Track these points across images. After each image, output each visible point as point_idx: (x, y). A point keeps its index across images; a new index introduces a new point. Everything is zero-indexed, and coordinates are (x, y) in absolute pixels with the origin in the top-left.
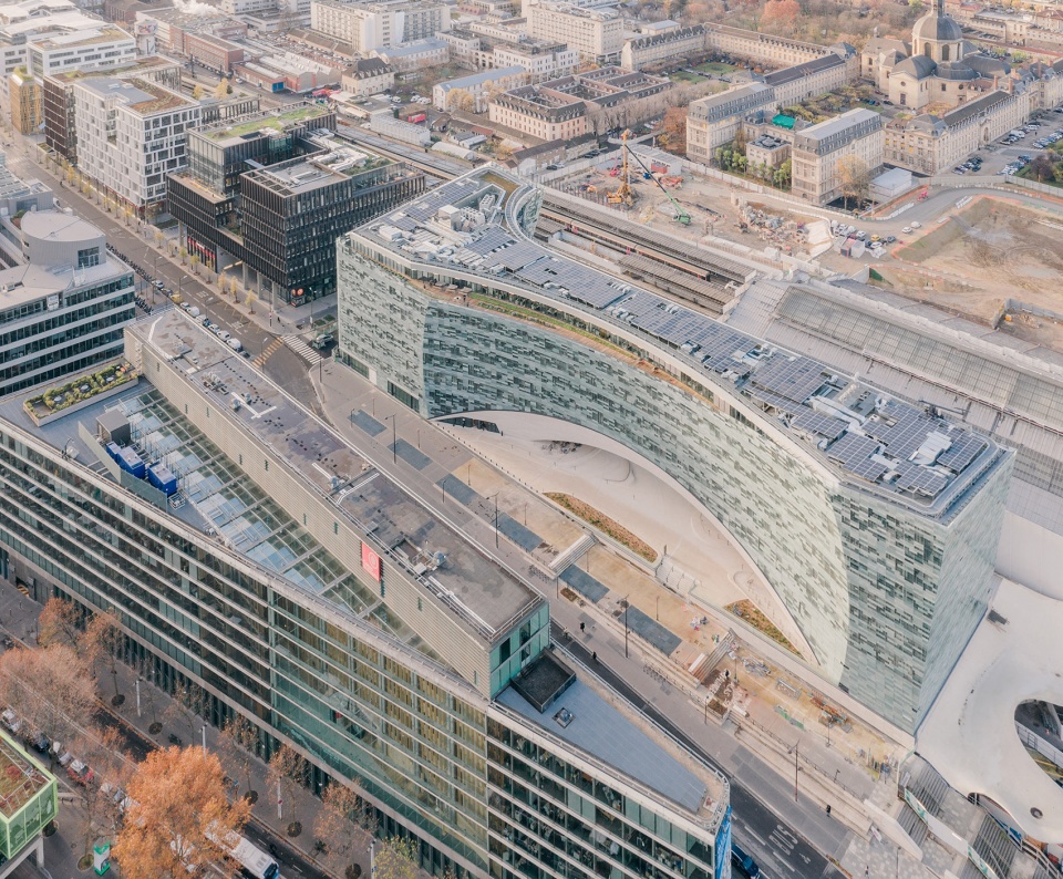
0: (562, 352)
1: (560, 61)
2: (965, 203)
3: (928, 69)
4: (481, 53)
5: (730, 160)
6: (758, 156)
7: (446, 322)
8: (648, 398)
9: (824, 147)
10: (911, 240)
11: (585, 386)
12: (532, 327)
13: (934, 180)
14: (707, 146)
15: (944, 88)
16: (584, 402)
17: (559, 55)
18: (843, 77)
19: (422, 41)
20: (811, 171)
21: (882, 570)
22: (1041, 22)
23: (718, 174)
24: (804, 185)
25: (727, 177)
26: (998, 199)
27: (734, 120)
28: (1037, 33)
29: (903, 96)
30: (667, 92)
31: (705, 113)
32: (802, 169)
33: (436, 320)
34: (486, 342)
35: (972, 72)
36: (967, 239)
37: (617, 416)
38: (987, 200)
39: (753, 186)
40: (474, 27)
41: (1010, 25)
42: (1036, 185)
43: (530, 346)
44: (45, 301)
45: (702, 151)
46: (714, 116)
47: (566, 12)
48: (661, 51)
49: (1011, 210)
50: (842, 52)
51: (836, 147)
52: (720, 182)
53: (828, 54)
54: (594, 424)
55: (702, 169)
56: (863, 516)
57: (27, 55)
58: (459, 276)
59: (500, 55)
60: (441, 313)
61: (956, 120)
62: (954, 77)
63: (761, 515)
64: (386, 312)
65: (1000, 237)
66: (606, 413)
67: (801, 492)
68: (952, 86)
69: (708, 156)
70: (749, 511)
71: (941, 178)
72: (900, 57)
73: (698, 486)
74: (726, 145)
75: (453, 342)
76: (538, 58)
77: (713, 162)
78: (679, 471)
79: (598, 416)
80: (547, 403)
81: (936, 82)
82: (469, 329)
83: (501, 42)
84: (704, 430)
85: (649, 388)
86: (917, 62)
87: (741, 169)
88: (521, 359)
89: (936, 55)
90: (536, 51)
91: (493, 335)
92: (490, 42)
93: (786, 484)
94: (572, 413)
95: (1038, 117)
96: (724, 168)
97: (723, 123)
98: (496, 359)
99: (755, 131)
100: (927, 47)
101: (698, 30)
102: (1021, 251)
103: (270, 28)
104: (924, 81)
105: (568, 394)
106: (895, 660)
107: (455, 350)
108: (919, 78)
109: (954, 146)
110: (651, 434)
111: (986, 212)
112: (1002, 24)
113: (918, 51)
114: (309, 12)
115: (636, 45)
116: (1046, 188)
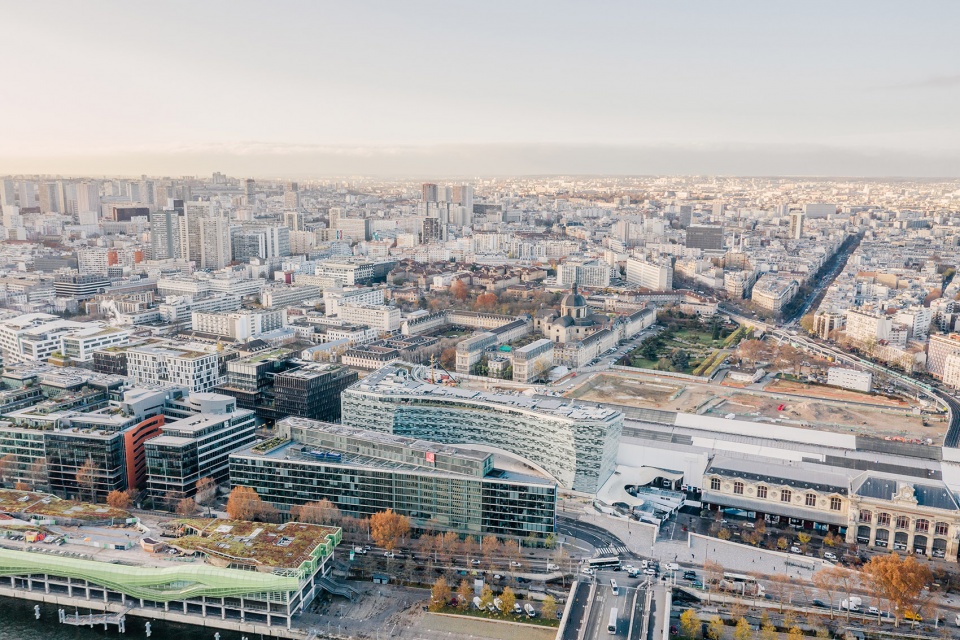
0: (458, 415)
1: (368, 334)
2: (592, 377)
3: (570, 322)
4: (317, 334)
5: (480, 369)
6: (494, 366)
7: (404, 414)
8: (496, 423)
9: (529, 356)
10: (571, 391)
11: (467, 426)
12: (444, 409)
13: (578, 370)
14: (468, 365)
15: (578, 331)
16: (467, 433)
17: (367, 331)
18: (525, 332)
19: (277, 331)
20: (523, 368)
21: (587, 444)
22: (622, 298)
23: (475, 377)
24: (519, 376)
25: (480, 378)
26: (607, 374)
27: (480, 351)
28: (620, 304)
29: (558, 337)
30: (437, 344)
31: (466, 347)
32: (518, 368)
33: (399, 414)
34: (422, 419)
35: (591, 322)
36: (595, 390)
37: (482, 435)
38: (602, 375)
39: (494, 380)
40: (310, 319)
41: (607, 301)
42: (623, 367)
43: (443, 416)
44: (223, 423)
45: (465, 367)
46: (471, 349)
47: (363, 307)
48: (423, 326)
49: (612, 378)
50: (525, 318)
51: (534, 356)
52: (477, 381)
53: (517, 319)
54: (472, 441)
55: (466, 376)
56: (581, 429)
57: (62, 344)
58: (405, 397)
59: (331, 334)
60: (402, 411)
61: (587, 341)
62: (583, 325)
63: (542, 449)
64: (372, 418)
65: (608, 388)
66: (478, 435)
67: (560, 431)
68: (582, 330)
69: (468, 370)
70: (538, 449)
71: (580, 368)
72: (555, 318)
73: (516, 449)
74: (477, 364)
75: (407, 422)
76: (356, 333)
77: (471, 373)
78: (509, 446)
79: (474, 438)
80: (450, 438)
81: (574, 328)
82: (415, 415)
83: (330, 326)
84: (520, 427)
85: (496, 419)
86: (564, 318)
87: (486, 374)
88: (439, 423)
89: (574, 314)
90: (354, 329)
91: (427, 415)
92: (323, 329)
93: (554, 432)
94: (462, 439)
95: (622, 343)
96: (477, 374)
97: (475, 353)
98: (427, 426)
99: (491, 355)
100: (569, 311)
101: (441, 313)
102: (618, 391)
103: (162, 332)
104: (568, 328)
105: (459, 432)
106: (591, 472)
107: (408, 426)
108: (566, 327)
109: (585, 354)
110: (497, 437)
111: (602, 380)
112: (603, 301)
113: (564, 313)
114: (190, 320)
115: (410, 323)
116: (627, 368)
